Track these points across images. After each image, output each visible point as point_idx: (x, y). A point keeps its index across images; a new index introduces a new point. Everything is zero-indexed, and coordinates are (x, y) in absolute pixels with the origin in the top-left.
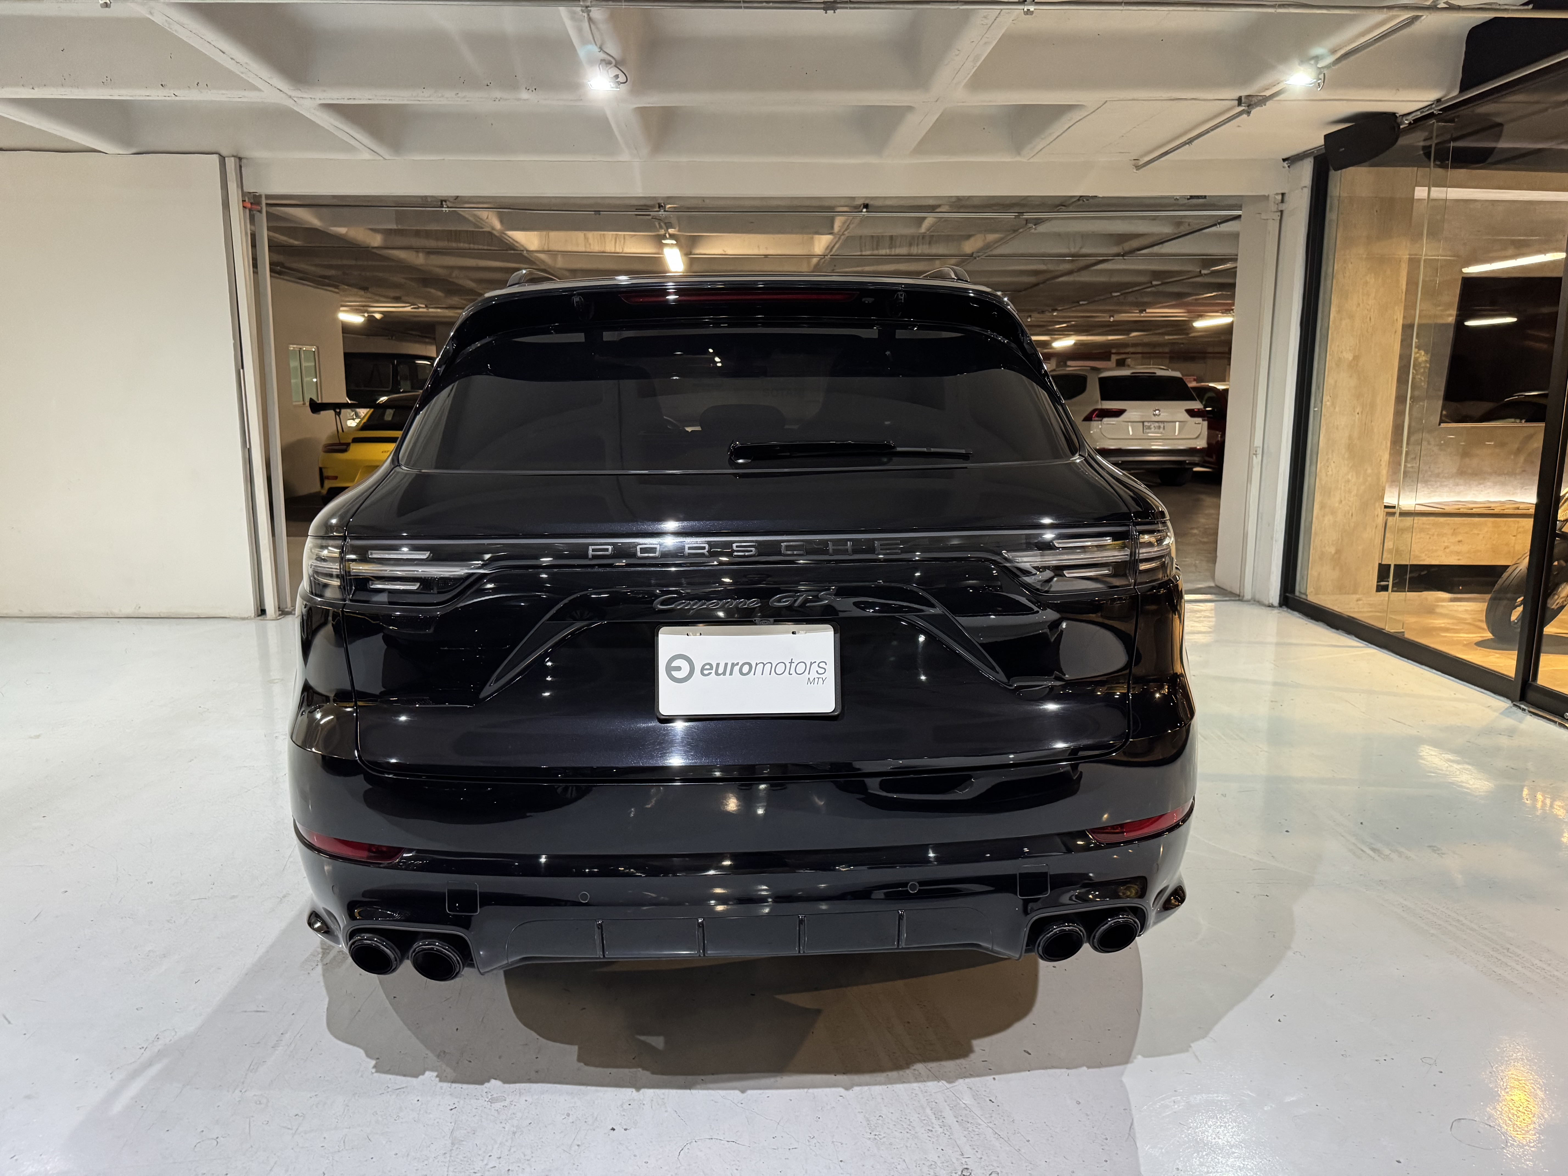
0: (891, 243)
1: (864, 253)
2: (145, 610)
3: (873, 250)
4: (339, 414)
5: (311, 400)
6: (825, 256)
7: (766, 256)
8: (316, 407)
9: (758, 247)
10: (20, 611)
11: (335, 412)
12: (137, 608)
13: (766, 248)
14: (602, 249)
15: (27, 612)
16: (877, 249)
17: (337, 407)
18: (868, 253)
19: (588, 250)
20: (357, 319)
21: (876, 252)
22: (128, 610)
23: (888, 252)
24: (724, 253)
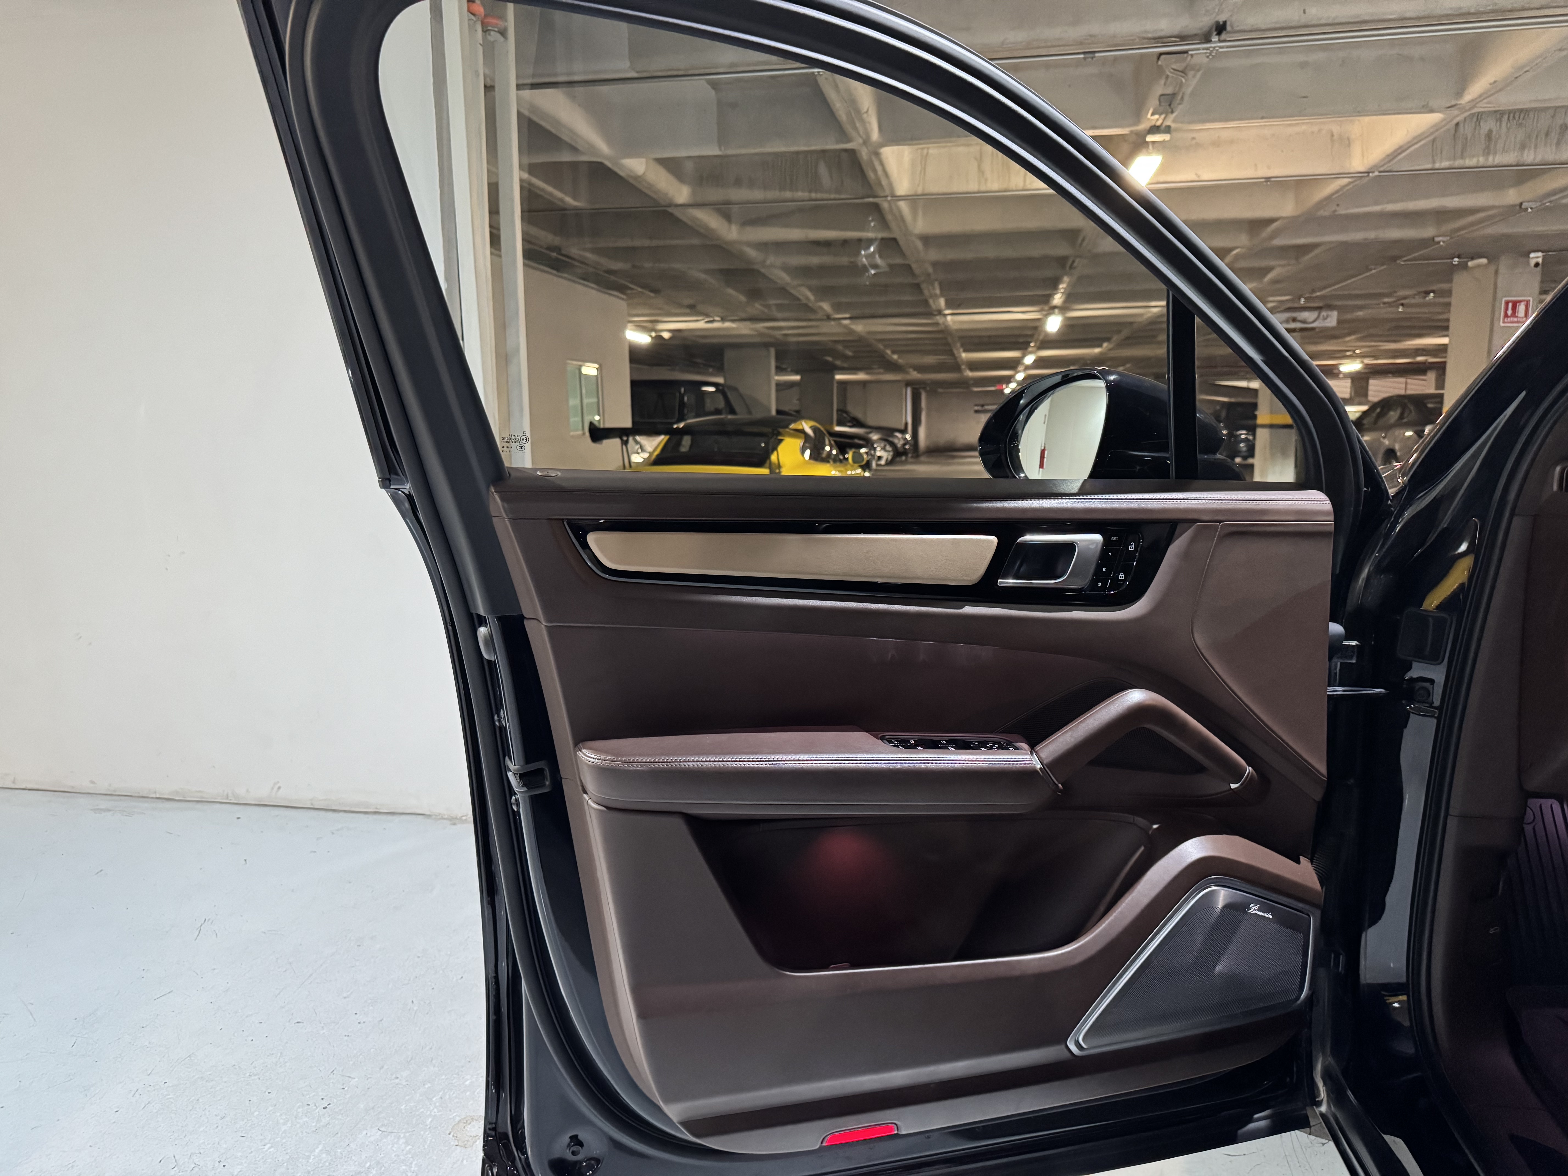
0: (1488, 147)
1: (1437, 165)
2: (287, 794)
3: (1455, 159)
4: (625, 443)
5: (591, 424)
6: (1368, 173)
7: (1268, 179)
8: (597, 434)
9: (1256, 165)
10: (92, 782)
11: (622, 440)
12: (276, 789)
13: (1269, 168)
14: (1004, 186)
15: (103, 786)
16: (1462, 157)
17: (622, 434)
18: (1445, 164)
19: (983, 188)
20: (642, 339)
21: (1458, 163)
22: (262, 792)
23: (1481, 160)
24: (1197, 179)
